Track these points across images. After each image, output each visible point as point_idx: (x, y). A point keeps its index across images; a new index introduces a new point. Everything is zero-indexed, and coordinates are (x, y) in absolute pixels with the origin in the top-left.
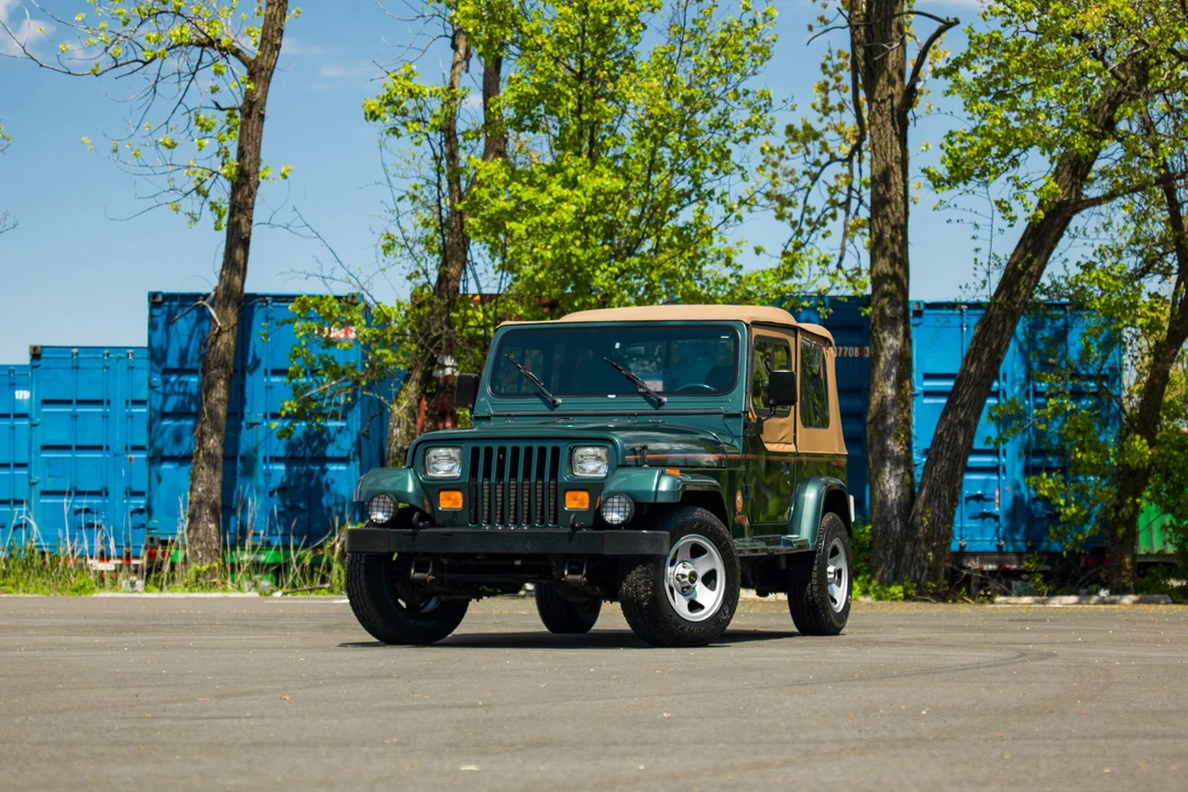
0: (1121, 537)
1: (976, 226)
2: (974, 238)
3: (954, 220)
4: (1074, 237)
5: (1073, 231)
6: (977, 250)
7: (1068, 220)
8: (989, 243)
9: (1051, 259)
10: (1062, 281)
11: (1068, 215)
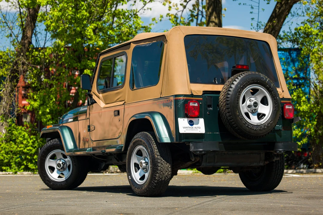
0: (317, 143)
1: (252, 8)
2: (251, 13)
3: (242, 4)
4: (293, 16)
5: (293, 13)
6: (252, 19)
7: (291, 7)
8: (258, 15)
9: (284, 24)
10: (288, 34)
11: (292, 4)
